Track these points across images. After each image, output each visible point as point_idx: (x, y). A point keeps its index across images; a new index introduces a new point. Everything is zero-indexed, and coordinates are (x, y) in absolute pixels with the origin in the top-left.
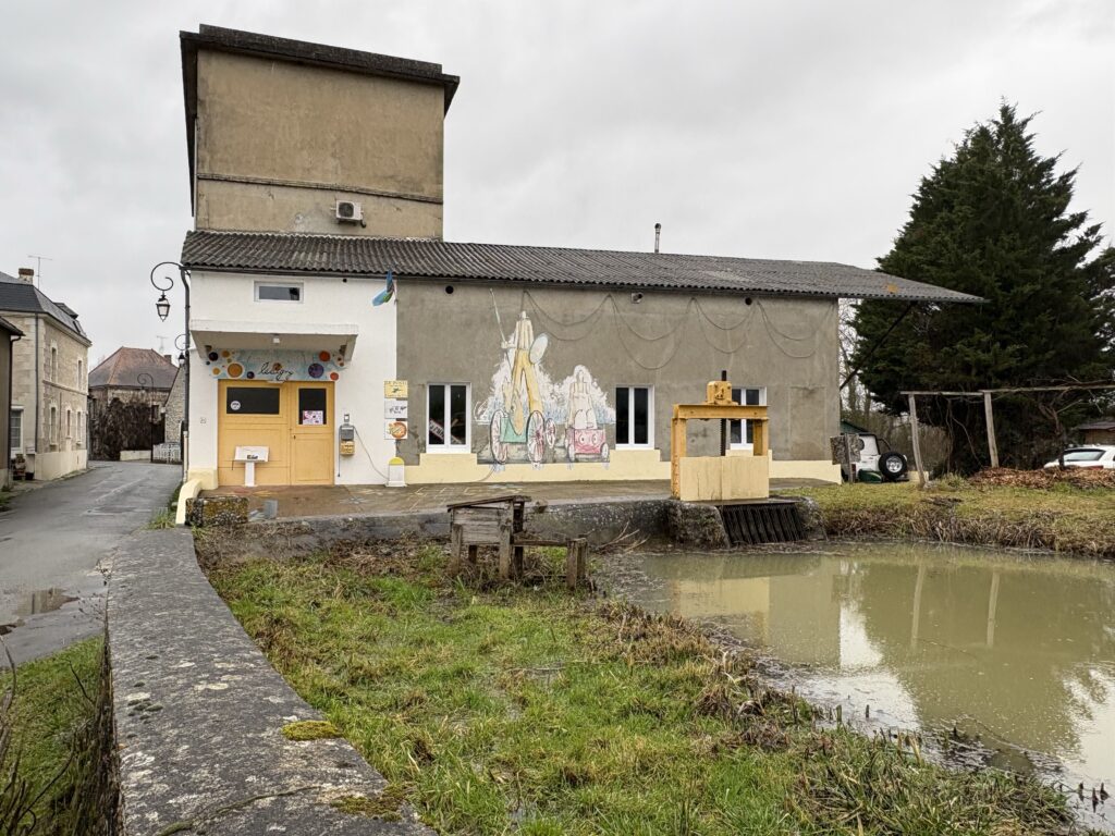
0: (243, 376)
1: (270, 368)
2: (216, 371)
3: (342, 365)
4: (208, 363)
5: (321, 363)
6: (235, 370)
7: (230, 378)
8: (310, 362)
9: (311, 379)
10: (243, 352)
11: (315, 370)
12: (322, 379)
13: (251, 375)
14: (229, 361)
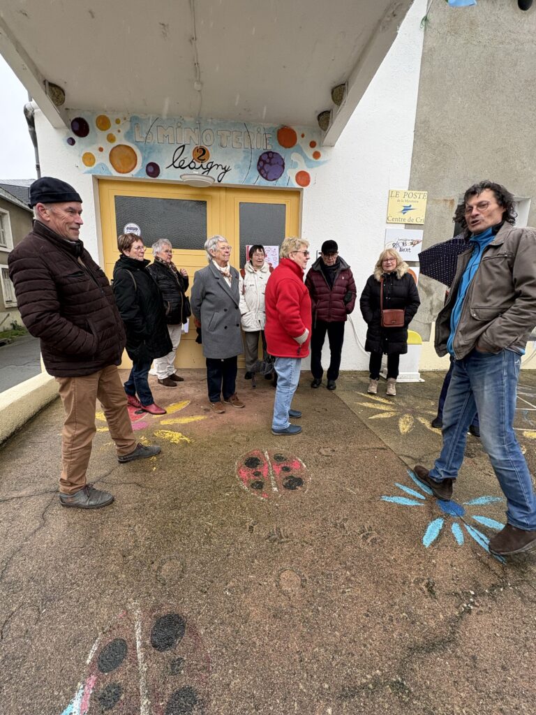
0: (138, 171)
1: (188, 156)
2: (88, 159)
3: (317, 155)
4: (72, 142)
5: (279, 150)
6: (122, 157)
7: (115, 174)
8: (260, 146)
9: (263, 182)
10: (135, 121)
11: (269, 164)
12: (280, 183)
13: (153, 170)
14: (111, 139)
